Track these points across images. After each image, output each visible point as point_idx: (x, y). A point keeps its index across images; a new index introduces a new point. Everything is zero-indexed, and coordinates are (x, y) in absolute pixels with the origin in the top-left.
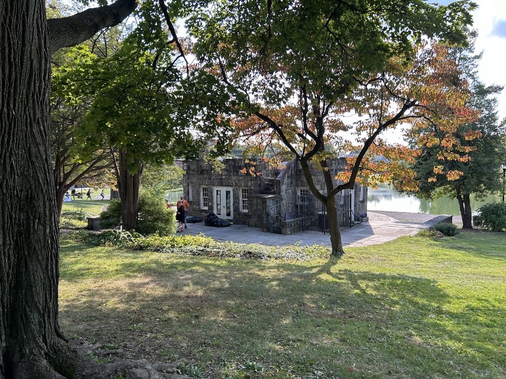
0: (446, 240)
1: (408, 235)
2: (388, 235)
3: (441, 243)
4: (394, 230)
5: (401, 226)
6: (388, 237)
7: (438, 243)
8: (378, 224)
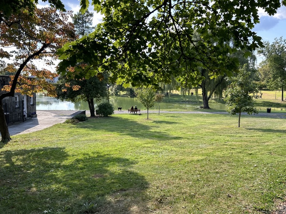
0: (80, 124)
1: (59, 123)
2: (47, 124)
3: (76, 126)
4: (52, 121)
5: (57, 118)
6: (47, 125)
7: (75, 126)
8: (43, 118)
